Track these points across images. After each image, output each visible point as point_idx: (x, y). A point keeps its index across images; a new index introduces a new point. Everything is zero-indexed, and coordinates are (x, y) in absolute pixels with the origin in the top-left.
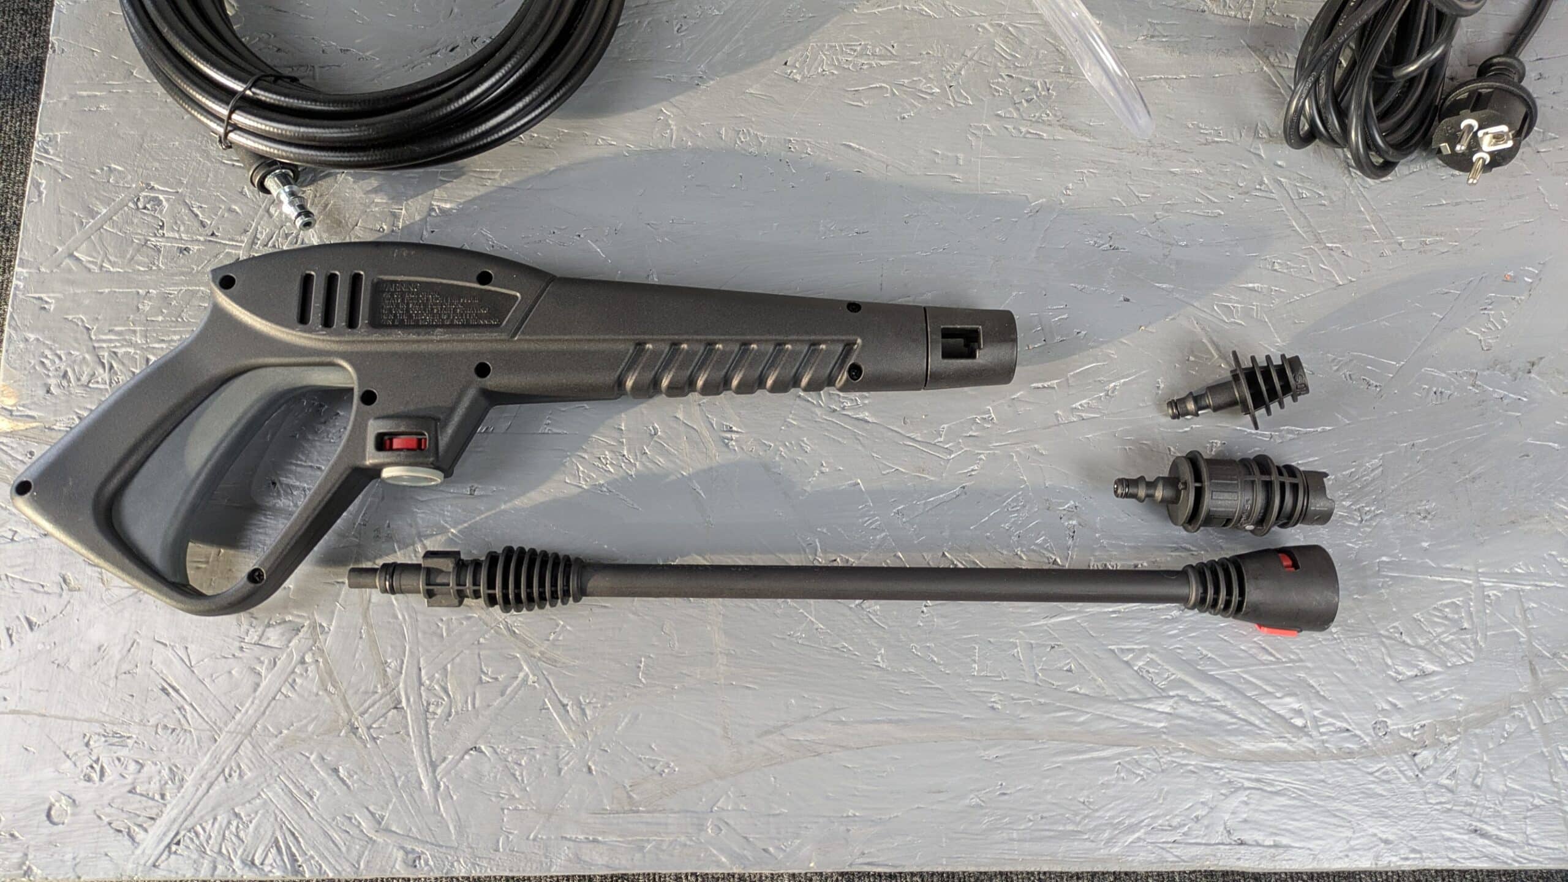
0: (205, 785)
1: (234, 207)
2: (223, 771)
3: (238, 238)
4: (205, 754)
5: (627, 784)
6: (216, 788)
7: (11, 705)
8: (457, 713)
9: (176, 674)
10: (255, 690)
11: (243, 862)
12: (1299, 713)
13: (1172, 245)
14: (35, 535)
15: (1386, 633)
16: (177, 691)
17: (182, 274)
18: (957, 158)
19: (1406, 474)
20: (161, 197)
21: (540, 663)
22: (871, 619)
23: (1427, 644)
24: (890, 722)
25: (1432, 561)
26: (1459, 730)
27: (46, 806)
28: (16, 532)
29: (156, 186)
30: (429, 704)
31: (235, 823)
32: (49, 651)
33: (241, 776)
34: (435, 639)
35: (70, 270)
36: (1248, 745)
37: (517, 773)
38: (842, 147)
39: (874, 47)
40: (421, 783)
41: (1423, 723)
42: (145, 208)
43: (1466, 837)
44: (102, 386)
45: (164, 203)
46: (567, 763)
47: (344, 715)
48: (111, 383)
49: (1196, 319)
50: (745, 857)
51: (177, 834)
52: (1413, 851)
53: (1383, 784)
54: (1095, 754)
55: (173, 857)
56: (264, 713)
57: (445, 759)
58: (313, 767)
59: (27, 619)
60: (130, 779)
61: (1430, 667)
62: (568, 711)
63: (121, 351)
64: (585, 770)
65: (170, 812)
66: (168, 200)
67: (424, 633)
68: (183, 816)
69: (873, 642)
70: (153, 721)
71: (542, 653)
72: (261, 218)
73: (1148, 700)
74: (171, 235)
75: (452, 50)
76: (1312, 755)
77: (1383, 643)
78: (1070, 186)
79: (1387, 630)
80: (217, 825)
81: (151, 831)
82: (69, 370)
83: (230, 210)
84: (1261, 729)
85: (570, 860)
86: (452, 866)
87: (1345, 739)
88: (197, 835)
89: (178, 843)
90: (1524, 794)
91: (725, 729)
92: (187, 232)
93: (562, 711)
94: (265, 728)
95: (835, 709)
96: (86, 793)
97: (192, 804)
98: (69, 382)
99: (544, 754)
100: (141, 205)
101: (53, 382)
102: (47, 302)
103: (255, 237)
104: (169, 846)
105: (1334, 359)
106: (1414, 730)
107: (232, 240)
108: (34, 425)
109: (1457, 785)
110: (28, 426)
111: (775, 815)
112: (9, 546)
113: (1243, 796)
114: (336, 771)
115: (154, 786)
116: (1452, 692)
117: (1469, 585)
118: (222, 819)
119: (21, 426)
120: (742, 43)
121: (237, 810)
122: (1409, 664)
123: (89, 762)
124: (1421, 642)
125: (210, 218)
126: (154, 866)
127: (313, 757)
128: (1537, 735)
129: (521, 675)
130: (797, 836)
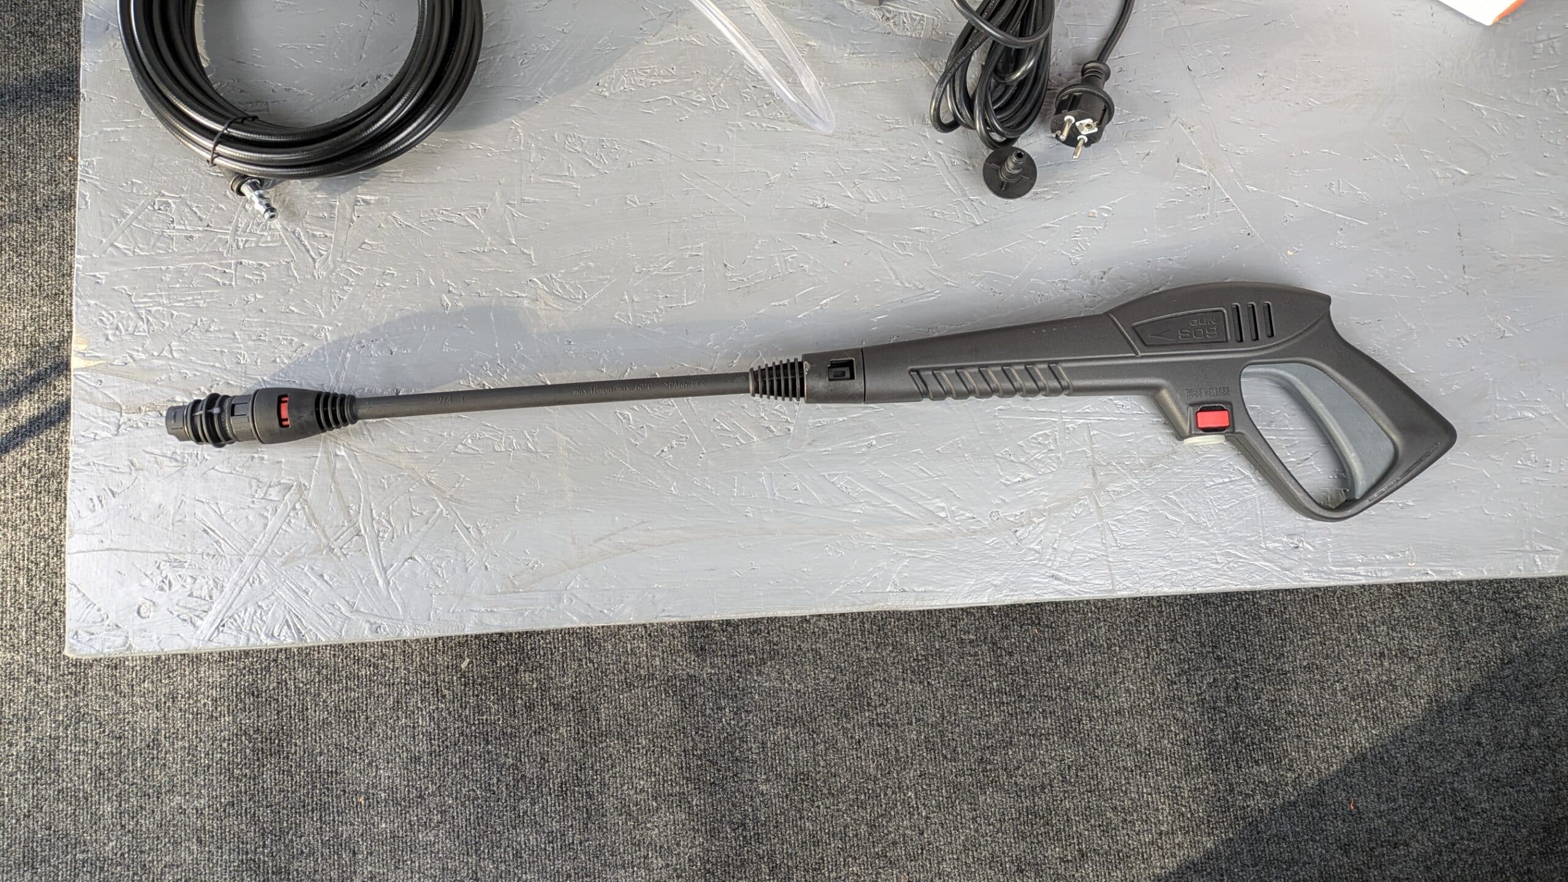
0: (237, 589)
1: (220, 205)
2: (248, 580)
3: (225, 227)
4: (236, 570)
5: (511, 575)
6: (244, 590)
7: (106, 545)
8: (398, 536)
9: (212, 521)
10: (265, 528)
11: (266, 635)
12: (943, 509)
13: (865, 202)
14: (109, 435)
15: (1002, 455)
16: (213, 531)
17: (190, 254)
18: (719, 148)
20: (170, 201)
21: (450, 502)
22: (667, 464)
23: (1027, 461)
24: (681, 528)
26: (1045, 514)
27: (137, 607)
28: (96, 434)
29: (166, 193)
30: (379, 532)
31: (259, 612)
32: (127, 510)
33: (260, 583)
34: (380, 491)
35: (113, 256)
36: (910, 530)
37: (440, 572)
38: (639, 144)
39: (659, 70)
40: (377, 581)
41: (1022, 511)
42: (159, 209)
43: (1046, 580)
44: (143, 334)
45: (173, 205)
46: (472, 564)
47: (324, 541)
48: (149, 332)
49: (881, 252)
50: (588, 616)
51: (222, 620)
52: (1012, 590)
53: (995, 550)
54: (811, 541)
55: (221, 634)
56: (272, 542)
57: (392, 565)
58: (306, 574)
59: (110, 490)
60: (189, 587)
61: (1028, 476)
62: (470, 532)
63: (153, 309)
64: (483, 568)
65: (217, 607)
66: (175, 203)
67: (372, 486)
68: (225, 610)
69: (668, 478)
70: (200, 551)
71: (451, 496)
72: (240, 212)
73: (846, 505)
74: (179, 227)
75: (363, 86)
76: (950, 535)
77: (997, 461)
78: (797, 164)
80: (247, 614)
81: (206, 619)
82: (120, 324)
83: (218, 208)
84: (918, 520)
85: (476, 624)
86: (401, 630)
87: (971, 524)
88: (235, 620)
89: (223, 626)
90: (1085, 552)
91: (573, 538)
92: (190, 225)
93: (466, 532)
94: (273, 551)
95: (644, 522)
96: (161, 598)
97: (230, 601)
98: (121, 332)
99: (456, 560)
100: (156, 208)
101: (110, 332)
102: (99, 278)
103: (237, 226)
104: (217, 628)
105: (973, 277)
106: (1016, 516)
107: (221, 229)
108: (100, 362)
109: (1042, 548)
110: (96, 363)
111: (606, 590)
112: (93, 443)
113: (906, 563)
114: (322, 576)
115: (204, 593)
116: (1041, 490)
117: (1055, 422)
118: (251, 609)
119: (92, 363)
120: (567, 71)
121: (260, 603)
122: (1014, 475)
123: (161, 579)
124: (1023, 460)
125: (204, 214)
126: (209, 640)
127: (306, 568)
128: (1095, 515)
129: (438, 510)
130: (622, 602)
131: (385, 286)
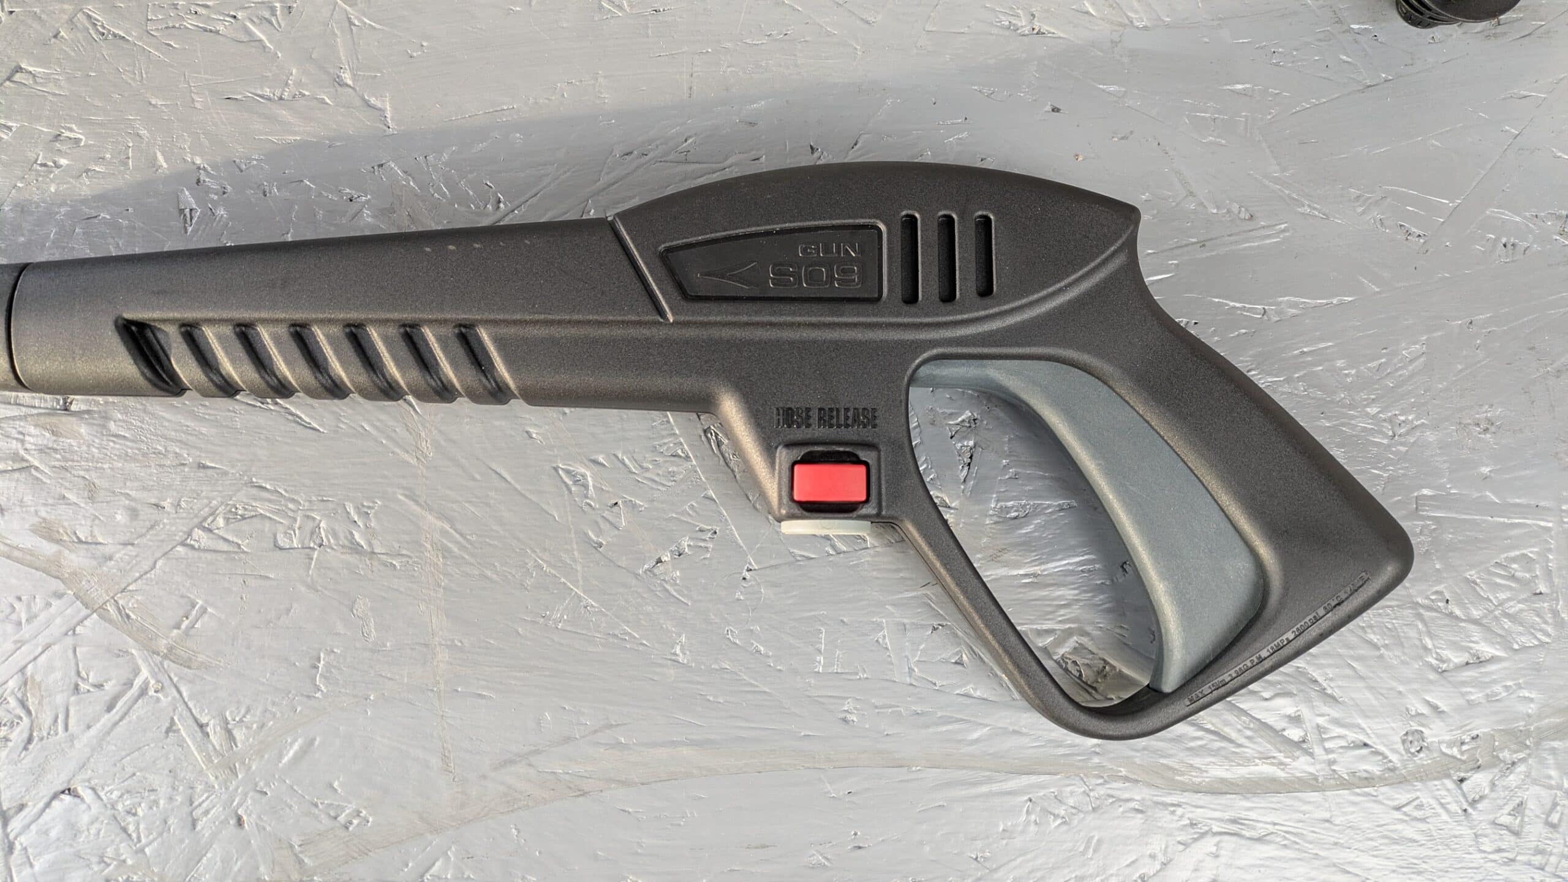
5: (296, 841)
8: (38, 740)
12: (1296, 720)
13: (1124, 26)
15: (1427, 602)
19: (1460, 367)
21: (166, 663)
22: (666, 590)
23: (1485, 616)
24: (693, 743)
25: (1494, 493)
26: (1528, 743)
36: (1219, 771)
41: (1474, 733)
46: (206, 812)
53: (1414, 823)
54: (995, 787)
57: (22, 808)
61: (1487, 650)
62: (208, 735)
64: (233, 822)
69: (669, 625)
71: (172, 648)
76: (1311, 784)
77: (1420, 616)
79: (1427, 598)
84: (1240, 746)
87: (1362, 758)
91: (445, 758)
95: (610, 726)
99: (172, 799)
105: (1358, 197)
106: (1463, 743)
109: (1521, 826)
113: (1209, 845)
116: (1519, 687)
117: (1547, 530)
122: (1456, 646)
124: (1476, 613)
129: (138, 682)
131: (57, 165)
